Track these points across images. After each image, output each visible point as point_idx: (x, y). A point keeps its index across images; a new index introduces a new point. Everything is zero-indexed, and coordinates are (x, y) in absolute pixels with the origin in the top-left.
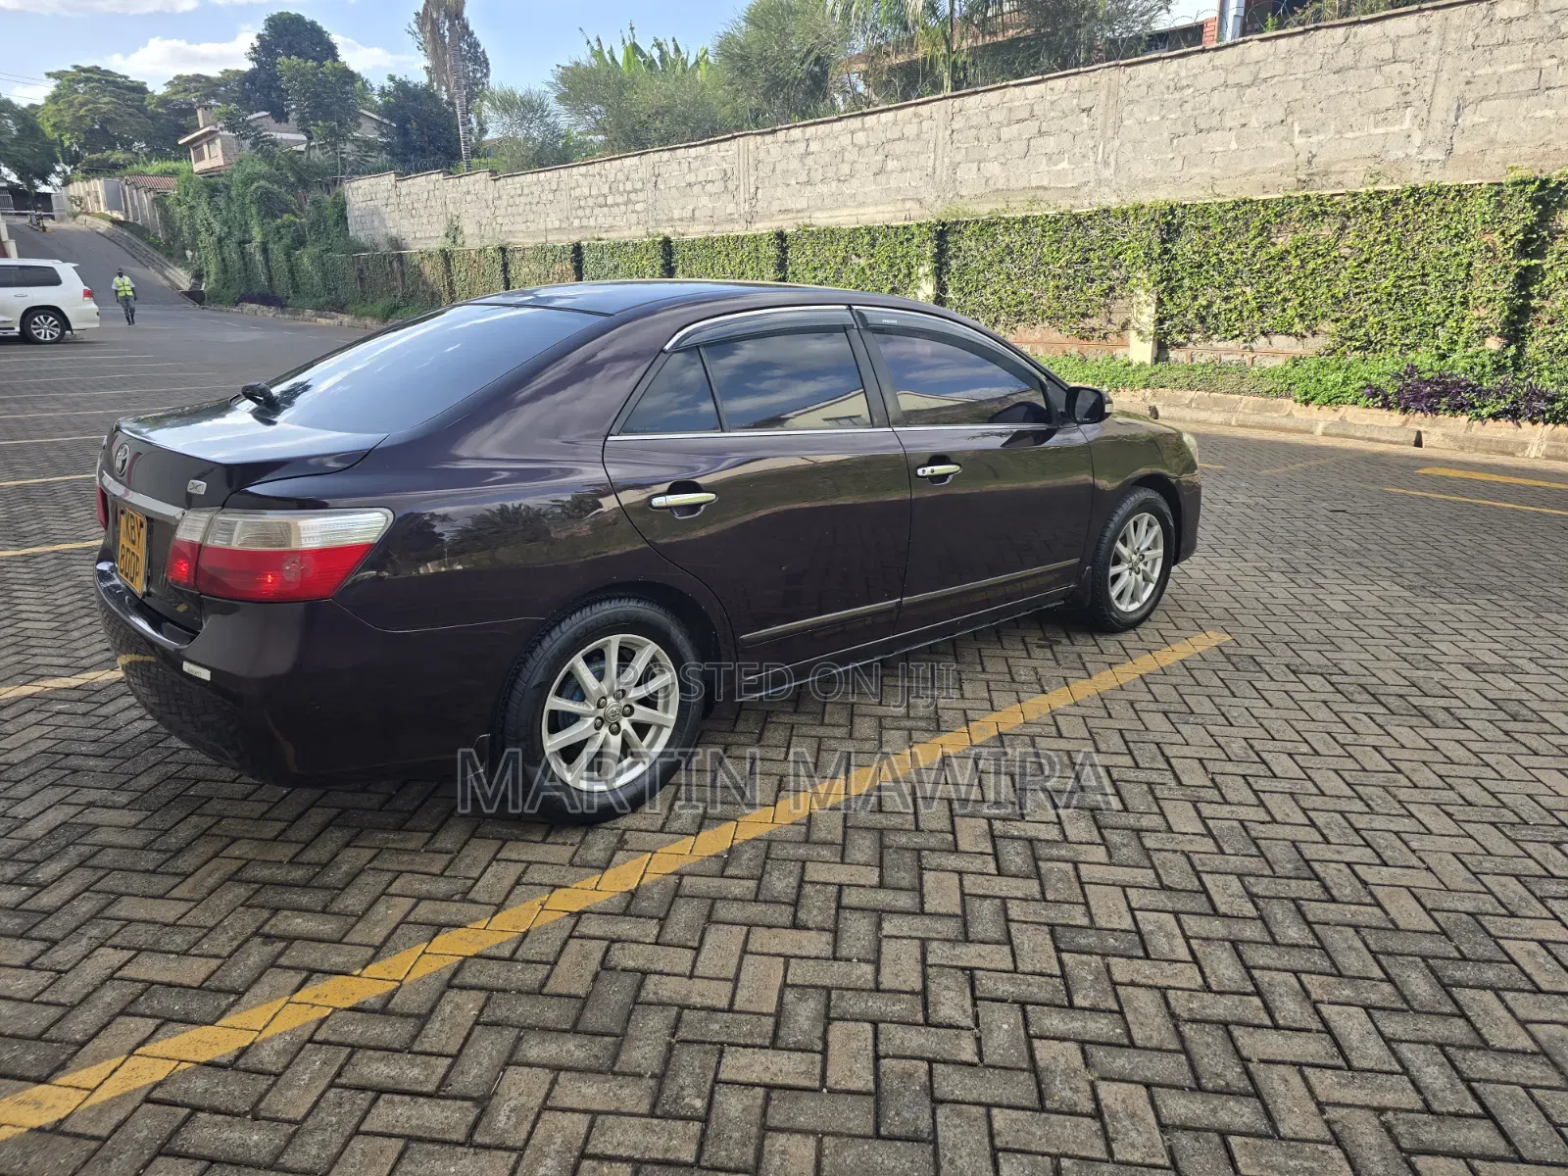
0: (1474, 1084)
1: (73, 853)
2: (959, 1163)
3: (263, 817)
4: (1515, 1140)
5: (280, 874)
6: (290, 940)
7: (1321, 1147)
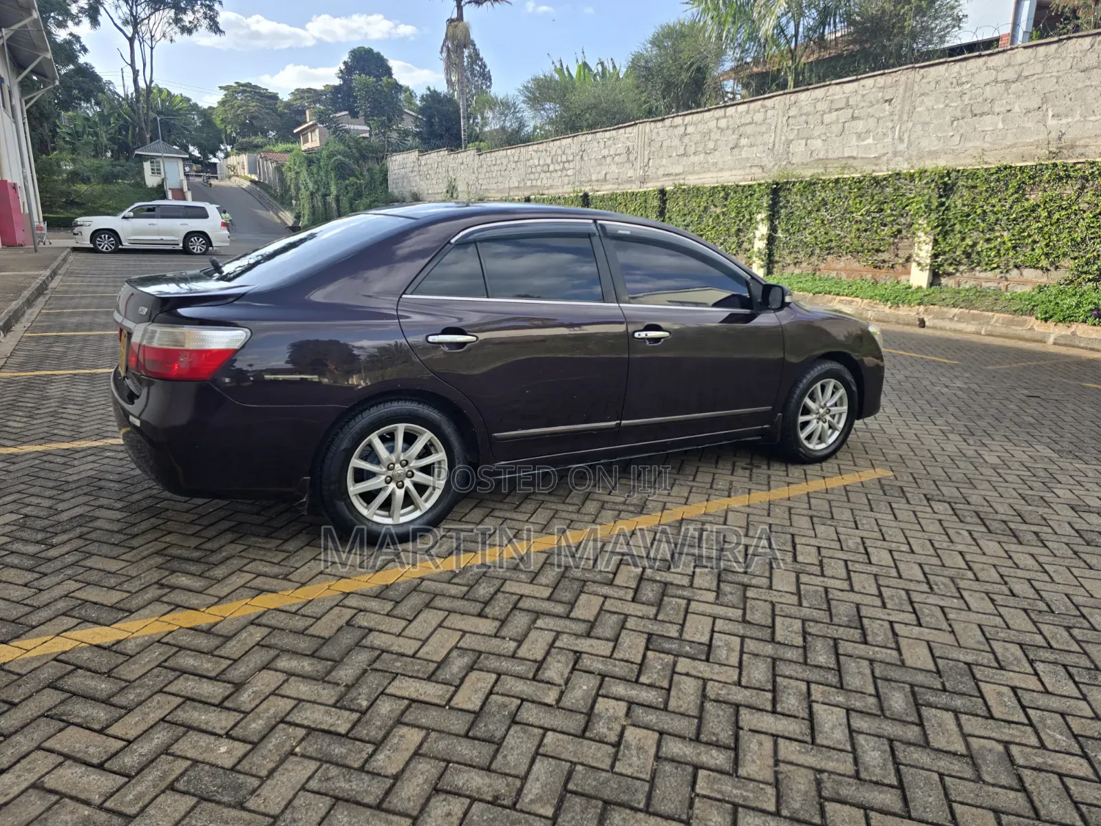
0: (901, 767)
4: (911, 805)
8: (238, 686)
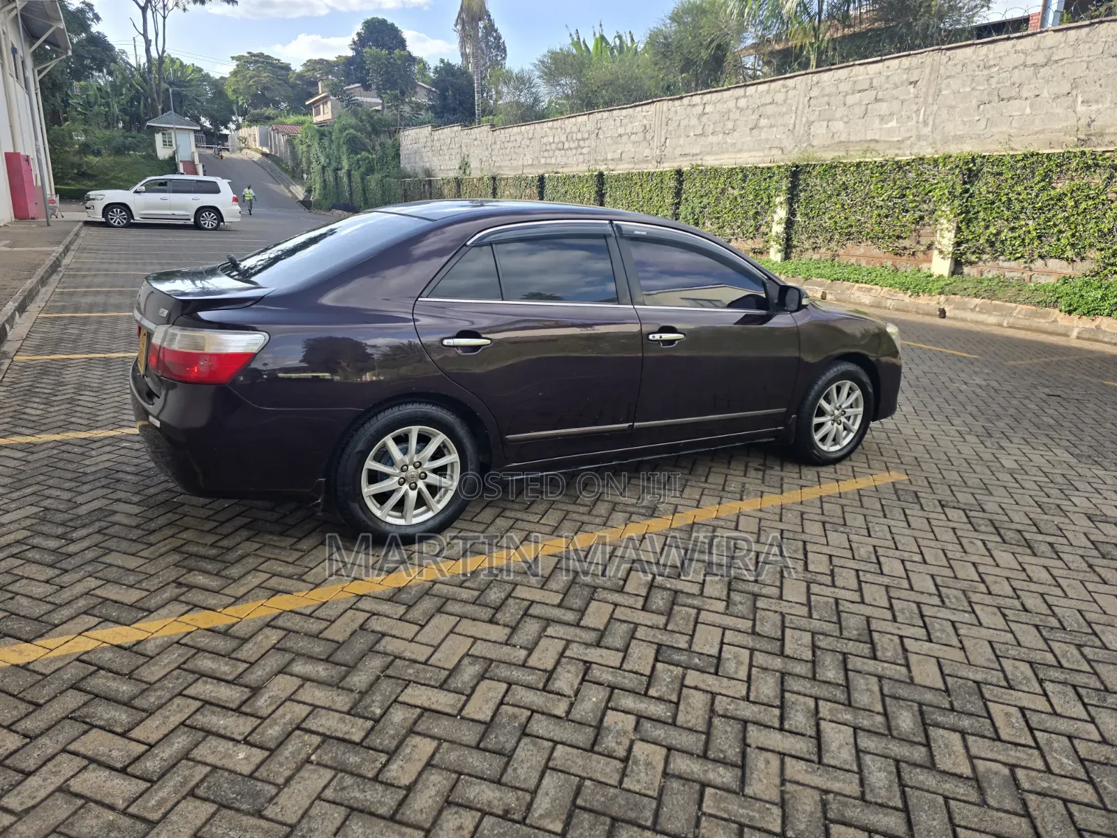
0: (907, 789)
1: (97, 526)
2: (519, 771)
3: (208, 518)
4: (915, 829)
5: (202, 551)
6: (191, 587)
7: (767, 806)
8: (255, 691)
